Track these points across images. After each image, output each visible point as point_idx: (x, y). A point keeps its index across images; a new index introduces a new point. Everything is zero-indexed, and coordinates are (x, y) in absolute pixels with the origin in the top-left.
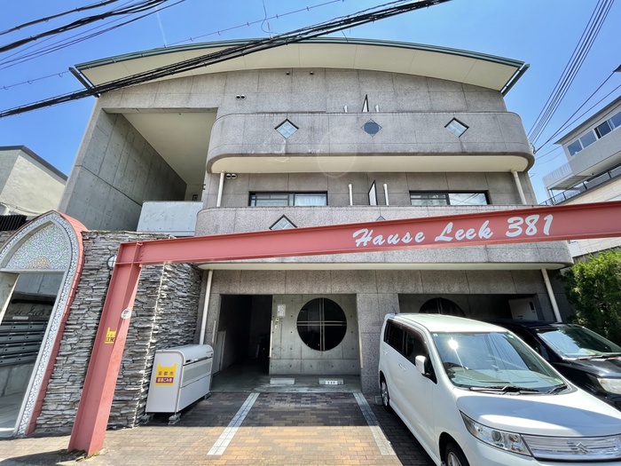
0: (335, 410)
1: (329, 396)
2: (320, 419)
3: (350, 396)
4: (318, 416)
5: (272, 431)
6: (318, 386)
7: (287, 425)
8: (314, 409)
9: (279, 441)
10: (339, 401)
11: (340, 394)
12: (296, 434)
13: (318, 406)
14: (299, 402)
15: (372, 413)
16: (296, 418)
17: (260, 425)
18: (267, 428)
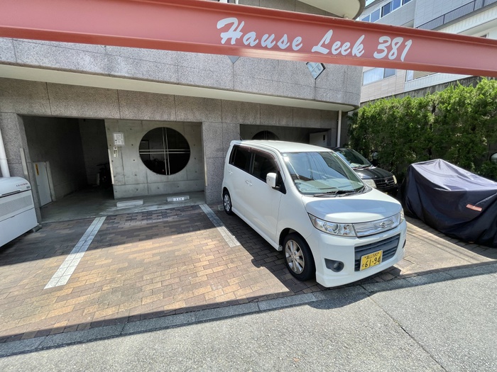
0: (185, 220)
1: (179, 210)
2: (173, 230)
3: (197, 207)
4: (171, 227)
5: (125, 248)
6: (167, 203)
7: (140, 240)
8: (167, 222)
9: (135, 255)
10: (188, 213)
11: (188, 207)
12: (151, 246)
13: (169, 219)
14: (151, 219)
15: (217, 218)
16: (149, 232)
17: (110, 245)
18: (119, 246)
